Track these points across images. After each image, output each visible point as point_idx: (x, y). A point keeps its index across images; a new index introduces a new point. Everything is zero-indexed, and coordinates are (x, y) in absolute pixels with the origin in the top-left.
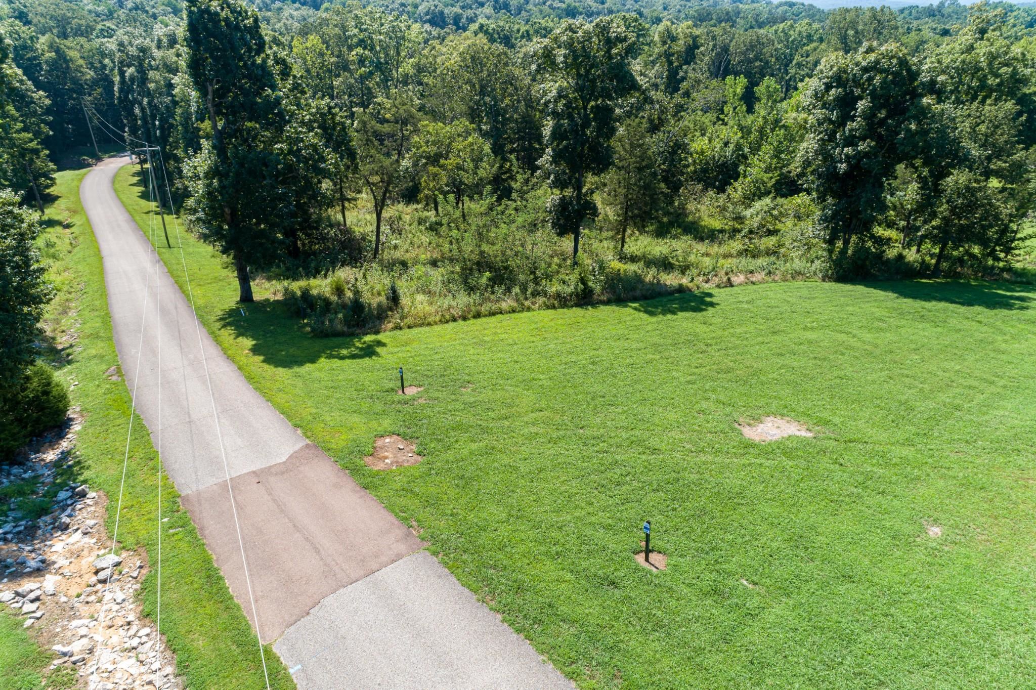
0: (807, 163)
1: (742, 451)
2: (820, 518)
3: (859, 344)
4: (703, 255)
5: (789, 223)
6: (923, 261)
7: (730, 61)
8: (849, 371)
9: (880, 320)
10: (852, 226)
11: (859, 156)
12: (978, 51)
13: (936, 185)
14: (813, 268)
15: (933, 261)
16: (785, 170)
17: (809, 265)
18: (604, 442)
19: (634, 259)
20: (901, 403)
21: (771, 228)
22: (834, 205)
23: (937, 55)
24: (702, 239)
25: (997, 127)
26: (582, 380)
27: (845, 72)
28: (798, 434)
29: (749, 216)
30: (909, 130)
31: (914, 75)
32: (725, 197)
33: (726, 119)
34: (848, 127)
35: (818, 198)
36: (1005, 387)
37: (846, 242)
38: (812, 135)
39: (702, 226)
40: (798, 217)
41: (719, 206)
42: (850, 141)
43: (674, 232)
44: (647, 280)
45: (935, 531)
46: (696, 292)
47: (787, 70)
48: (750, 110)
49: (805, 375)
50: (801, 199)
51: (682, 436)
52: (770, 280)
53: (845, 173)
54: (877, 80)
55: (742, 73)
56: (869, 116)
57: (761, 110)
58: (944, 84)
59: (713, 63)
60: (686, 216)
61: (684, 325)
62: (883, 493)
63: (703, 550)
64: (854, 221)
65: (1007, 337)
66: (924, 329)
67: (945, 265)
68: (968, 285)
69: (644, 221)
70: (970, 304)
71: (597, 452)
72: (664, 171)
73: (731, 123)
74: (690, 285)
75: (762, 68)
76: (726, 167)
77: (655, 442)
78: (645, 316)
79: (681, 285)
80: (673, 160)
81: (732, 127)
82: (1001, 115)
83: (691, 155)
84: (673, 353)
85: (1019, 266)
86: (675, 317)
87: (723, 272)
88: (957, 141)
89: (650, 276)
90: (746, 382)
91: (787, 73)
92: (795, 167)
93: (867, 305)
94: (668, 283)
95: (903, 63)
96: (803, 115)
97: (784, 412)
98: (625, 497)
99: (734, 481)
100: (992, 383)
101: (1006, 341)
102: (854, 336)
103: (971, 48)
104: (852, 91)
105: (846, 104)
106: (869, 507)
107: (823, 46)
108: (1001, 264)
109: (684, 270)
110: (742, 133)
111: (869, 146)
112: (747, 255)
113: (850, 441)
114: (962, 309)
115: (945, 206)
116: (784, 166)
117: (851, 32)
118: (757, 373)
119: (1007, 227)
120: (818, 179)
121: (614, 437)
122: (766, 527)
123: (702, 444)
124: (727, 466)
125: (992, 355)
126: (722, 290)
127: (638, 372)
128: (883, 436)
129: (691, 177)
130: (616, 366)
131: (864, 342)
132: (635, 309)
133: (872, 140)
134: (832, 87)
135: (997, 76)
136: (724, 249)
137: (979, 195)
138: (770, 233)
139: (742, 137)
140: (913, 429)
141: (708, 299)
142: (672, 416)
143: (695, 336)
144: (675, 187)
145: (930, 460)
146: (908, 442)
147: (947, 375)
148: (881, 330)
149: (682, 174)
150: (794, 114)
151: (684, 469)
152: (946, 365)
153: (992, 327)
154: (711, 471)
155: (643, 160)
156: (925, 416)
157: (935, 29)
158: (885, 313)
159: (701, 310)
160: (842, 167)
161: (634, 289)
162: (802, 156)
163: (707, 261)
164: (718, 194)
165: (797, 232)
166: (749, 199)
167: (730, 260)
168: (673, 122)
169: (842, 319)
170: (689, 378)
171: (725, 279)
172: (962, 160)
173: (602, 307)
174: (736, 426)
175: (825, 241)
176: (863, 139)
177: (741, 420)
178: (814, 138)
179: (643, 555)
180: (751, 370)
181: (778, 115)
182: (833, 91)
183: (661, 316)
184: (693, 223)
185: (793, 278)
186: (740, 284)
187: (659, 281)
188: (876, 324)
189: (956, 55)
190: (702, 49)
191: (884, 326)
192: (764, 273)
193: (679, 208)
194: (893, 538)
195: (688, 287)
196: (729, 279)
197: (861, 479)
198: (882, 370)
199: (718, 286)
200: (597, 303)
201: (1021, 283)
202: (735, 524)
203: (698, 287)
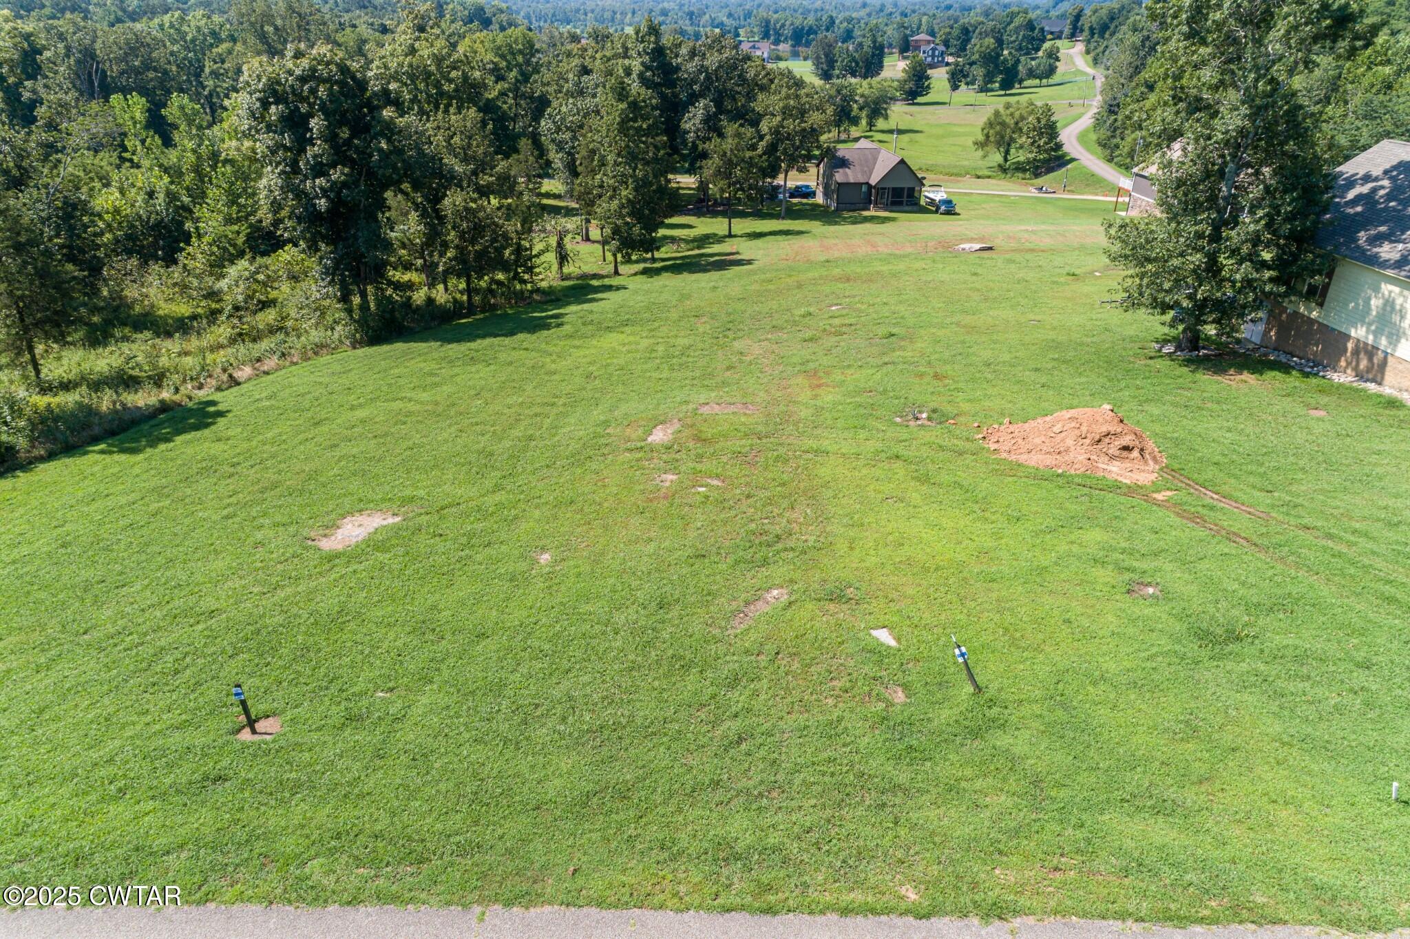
0: (276, 206)
1: (327, 566)
2: (437, 596)
3: (418, 407)
4: (179, 355)
5: (285, 287)
6: (455, 300)
7: (104, 72)
8: (417, 438)
9: (431, 374)
10: (362, 275)
11: (336, 187)
12: (420, 53)
13: (437, 211)
14: (336, 335)
15: (465, 298)
16: (253, 219)
17: (329, 333)
18: (131, 634)
19: (66, 386)
20: (480, 453)
21: (263, 298)
22: (331, 252)
23: (381, 58)
24: (169, 335)
25: (470, 138)
26: (54, 574)
27: (279, 83)
28: (385, 523)
29: (226, 289)
30: (380, 150)
31: (362, 85)
32: (180, 269)
33: (135, 159)
34: (309, 154)
35: (309, 248)
36: (565, 405)
37: (364, 295)
38: (269, 168)
39: (161, 317)
40: (294, 278)
41: (175, 284)
42: (319, 170)
43: (118, 334)
44: (104, 408)
45: (545, 558)
46: (190, 404)
47: (201, 83)
48: (168, 142)
49: (370, 459)
50: (287, 254)
51: (243, 582)
52: (288, 363)
53: (328, 211)
54: (322, 92)
55: (133, 89)
56: (330, 137)
57: (185, 141)
58: (398, 93)
59: (76, 74)
60: (131, 307)
61: (190, 451)
62: (489, 544)
63: (321, 688)
64: (362, 268)
65: (554, 357)
66: (478, 372)
67: (477, 299)
68: (506, 315)
69: (59, 326)
70: (512, 333)
71: (125, 650)
72: (62, 247)
73: (146, 163)
74: (177, 398)
75: (162, 82)
76: (164, 227)
77: (209, 603)
78: (123, 457)
79: (162, 402)
80: (71, 228)
81: (151, 169)
82: (469, 124)
83: (100, 216)
84: (188, 491)
85: (544, 284)
86: (172, 444)
87: (219, 370)
88: (436, 159)
89: (106, 402)
90: (301, 492)
91: (204, 88)
92: (264, 215)
93: (413, 362)
94: (141, 403)
95: (344, 69)
96: (247, 144)
97: (361, 506)
98: (193, 681)
99: (328, 602)
100: (553, 404)
101: (553, 362)
102: (410, 400)
103: (412, 51)
104: (297, 108)
105: (295, 123)
106: (480, 564)
107: (239, 47)
108: (529, 286)
109: (158, 380)
110: (170, 176)
111: (342, 173)
112: (243, 341)
113: (443, 508)
114: (507, 341)
115: (453, 233)
116: (249, 214)
117: (269, 29)
118: (313, 475)
119: (519, 245)
120: (299, 223)
121: (144, 623)
122: (384, 631)
123: (274, 580)
124: (316, 590)
125: (547, 378)
126: (226, 393)
127: (145, 531)
128: (473, 492)
129: (113, 251)
130: (105, 536)
131: (422, 403)
132: (102, 452)
133: (344, 165)
134: (271, 104)
135: (450, 81)
136: (208, 339)
137: (481, 214)
138: (265, 305)
139: (172, 183)
140: (499, 474)
141: (212, 409)
142: (219, 565)
143: (211, 460)
144: (95, 268)
145: (522, 496)
146: (498, 488)
147: (513, 410)
148: (436, 385)
149: (98, 247)
150: (234, 143)
151: (262, 616)
152: (509, 401)
153: (539, 351)
154: (296, 604)
155: (18, 234)
156: (505, 456)
157: (372, 24)
158: (434, 366)
159: (207, 425)
160: (322, 204)
161: (86, 426)
162: (267, 197)
163: (189, 361)
164: (168, 267)
165: (299, 297)
166: (217, 266)
167: (222, 352)
168: (46, 171)
169: (390, 385)
170: (225, 512)
171: (225, 377)
172: (451, 180)
173: (42, 466)
174: (310, 543)
175: (339, 301)
176: (334, 165)
177: (312, 534)
178: (273, 172)
179: (248, 730)
180: (303, 475)
181: (213, 146)
182: (273, 109)
183: (148, 450)
184: (146, 315)
185: (316, 353)
186: (250, 379)
187: (123, 405)
188: (429, 380)
189: (401, 58)
190: (47, 54)
191: (437, 379)
192: (275, 357)
193: (114, 300)
194: (511, 580)
195: (175, 402)
196: (231, 376)
197: (464, 540)
198: (450, 426)
199: (219, 389)
200: (30, 463)
201: (551, 301)
202: (349, 644)
203: (190, 398)
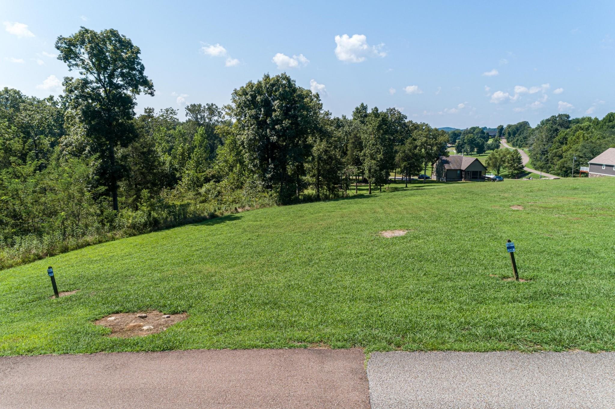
11: (284, 130)
29: (204, 193)
30: (303, 115)
32: (176, 191)
34: (274, 115)
41: (174, 196)
42: (276, 123)
111: (288, 123)
133: (289, 119)
160: (274, 138)
186: (242, 212)
195: (216, 215)
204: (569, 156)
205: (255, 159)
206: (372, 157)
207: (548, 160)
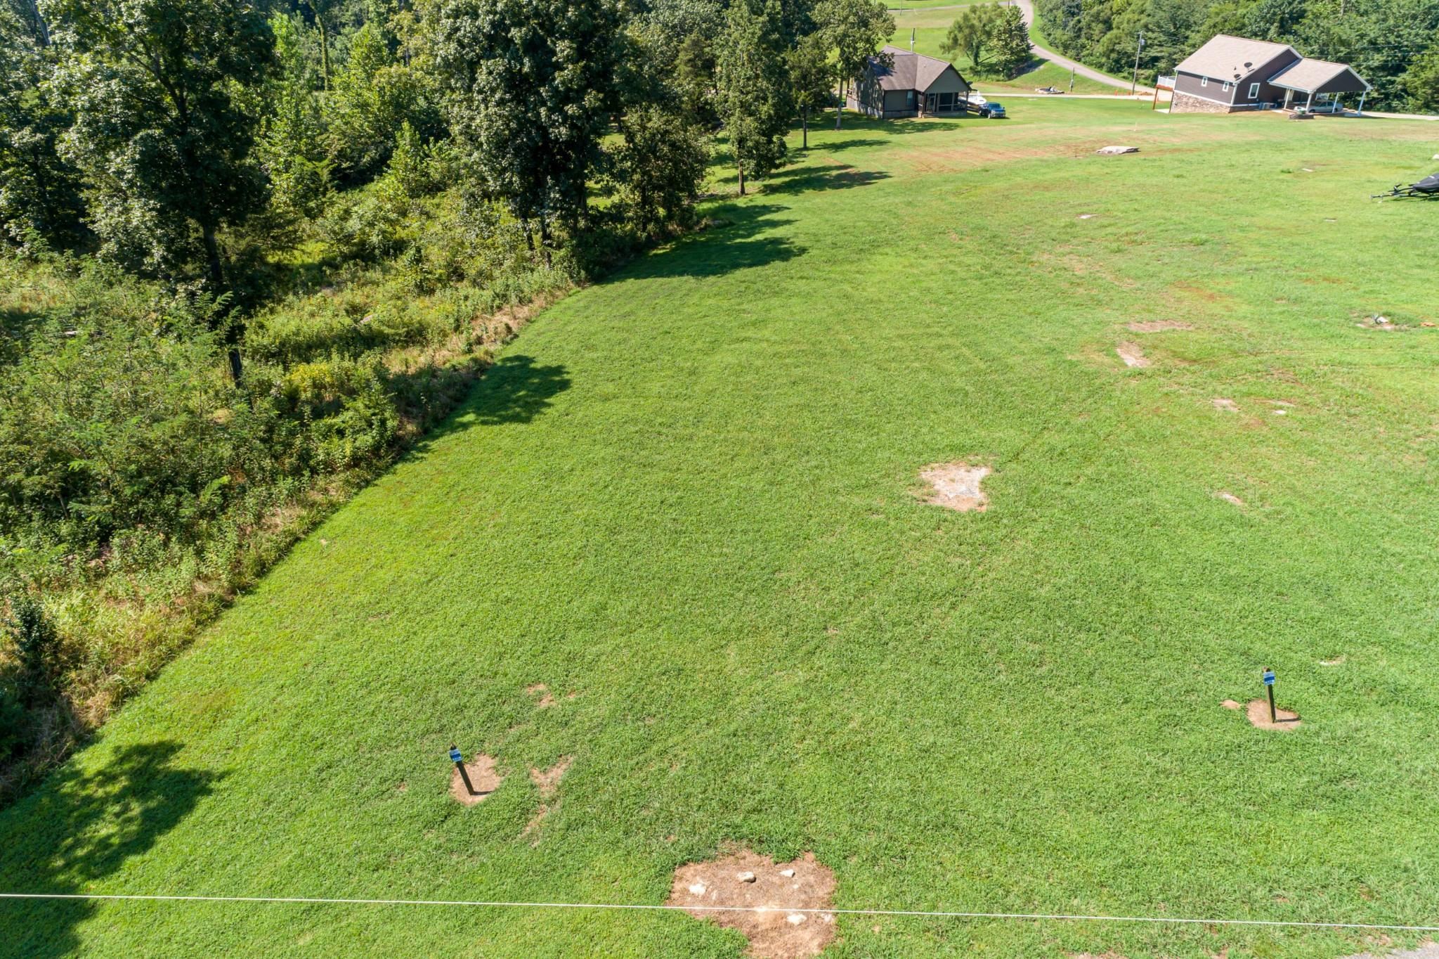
28: (978, 475)
46: (496, 362)
52: (540, 309)
78: (520, 427)
97: (918, 459)
113: (1017, 455)
132: (485, 423)
173: (434, 444)
174: (927, 504)
177: (915, 495)
183: (537, 416)
185: (554, 296)
186: (520, 329)
192: (514, 303)
195: (482, 360)
196: (508, 327)
203: (490, 354)
204: (1125, 25)
205: (504, 170)
206: (747, 109)
207: (1080, 29)
